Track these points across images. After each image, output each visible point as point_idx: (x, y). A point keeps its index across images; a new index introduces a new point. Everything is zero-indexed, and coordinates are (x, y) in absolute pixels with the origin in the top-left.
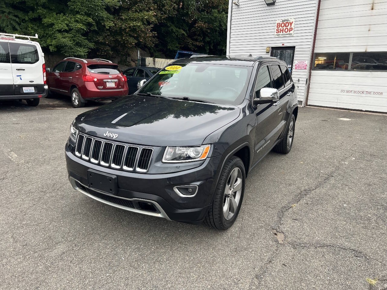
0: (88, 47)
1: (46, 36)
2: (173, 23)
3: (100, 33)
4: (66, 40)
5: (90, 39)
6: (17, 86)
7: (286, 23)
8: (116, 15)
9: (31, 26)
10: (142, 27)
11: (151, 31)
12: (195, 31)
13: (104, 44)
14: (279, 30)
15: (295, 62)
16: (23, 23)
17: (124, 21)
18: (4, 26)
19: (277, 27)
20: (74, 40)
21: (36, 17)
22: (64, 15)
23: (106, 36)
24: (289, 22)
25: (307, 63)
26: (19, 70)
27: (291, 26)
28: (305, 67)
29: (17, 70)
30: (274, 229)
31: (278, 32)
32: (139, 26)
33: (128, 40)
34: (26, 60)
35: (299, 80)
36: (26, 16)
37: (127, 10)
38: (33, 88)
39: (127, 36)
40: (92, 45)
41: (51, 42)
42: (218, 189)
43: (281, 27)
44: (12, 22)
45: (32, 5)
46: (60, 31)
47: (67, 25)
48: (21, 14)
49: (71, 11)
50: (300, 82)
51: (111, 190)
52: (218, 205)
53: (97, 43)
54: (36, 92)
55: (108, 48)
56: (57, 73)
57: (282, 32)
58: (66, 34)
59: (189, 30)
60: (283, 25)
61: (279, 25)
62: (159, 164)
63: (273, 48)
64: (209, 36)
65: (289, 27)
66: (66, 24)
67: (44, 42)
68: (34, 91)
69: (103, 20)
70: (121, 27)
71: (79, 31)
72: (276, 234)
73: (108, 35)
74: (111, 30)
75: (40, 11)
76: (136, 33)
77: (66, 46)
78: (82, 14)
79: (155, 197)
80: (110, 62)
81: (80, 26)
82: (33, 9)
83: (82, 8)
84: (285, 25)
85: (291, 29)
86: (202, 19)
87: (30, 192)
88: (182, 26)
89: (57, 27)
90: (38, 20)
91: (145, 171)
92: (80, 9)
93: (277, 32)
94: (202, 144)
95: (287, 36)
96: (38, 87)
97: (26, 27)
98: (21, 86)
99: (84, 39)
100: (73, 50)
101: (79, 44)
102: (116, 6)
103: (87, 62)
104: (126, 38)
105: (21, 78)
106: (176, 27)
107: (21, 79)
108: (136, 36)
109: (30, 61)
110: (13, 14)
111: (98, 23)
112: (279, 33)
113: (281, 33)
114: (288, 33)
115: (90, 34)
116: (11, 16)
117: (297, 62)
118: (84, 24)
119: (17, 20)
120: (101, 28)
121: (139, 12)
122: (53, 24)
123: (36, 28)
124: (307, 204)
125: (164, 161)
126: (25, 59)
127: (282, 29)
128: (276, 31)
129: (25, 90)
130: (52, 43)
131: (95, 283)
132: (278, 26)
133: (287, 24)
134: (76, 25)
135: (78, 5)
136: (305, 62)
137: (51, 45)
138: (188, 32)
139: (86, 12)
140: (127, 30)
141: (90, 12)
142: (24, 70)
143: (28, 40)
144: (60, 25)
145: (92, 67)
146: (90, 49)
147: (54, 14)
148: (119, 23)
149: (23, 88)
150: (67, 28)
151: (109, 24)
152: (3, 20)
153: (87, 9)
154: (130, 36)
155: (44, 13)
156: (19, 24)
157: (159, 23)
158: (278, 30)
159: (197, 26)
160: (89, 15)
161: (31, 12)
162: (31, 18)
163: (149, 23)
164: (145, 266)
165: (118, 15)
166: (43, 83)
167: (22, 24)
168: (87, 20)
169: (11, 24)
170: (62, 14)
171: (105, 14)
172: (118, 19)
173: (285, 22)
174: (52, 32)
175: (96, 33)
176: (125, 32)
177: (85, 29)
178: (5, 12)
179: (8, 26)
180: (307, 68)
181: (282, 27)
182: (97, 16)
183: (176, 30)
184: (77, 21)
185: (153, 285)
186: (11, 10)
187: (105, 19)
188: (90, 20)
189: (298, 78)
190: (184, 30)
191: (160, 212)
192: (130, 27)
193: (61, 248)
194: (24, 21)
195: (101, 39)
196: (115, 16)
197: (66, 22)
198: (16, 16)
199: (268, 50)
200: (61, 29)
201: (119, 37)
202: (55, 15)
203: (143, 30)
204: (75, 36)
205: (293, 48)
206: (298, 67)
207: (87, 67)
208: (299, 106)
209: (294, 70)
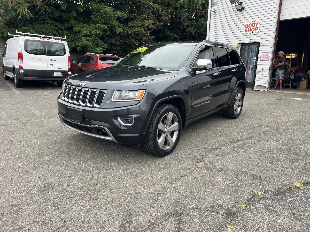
0: (103, 47)
1: (75, 40)
2: (169, 29)
3: (113, 37)
4: (87, 42)
5: (106, 42)
6: (50, 71)
7: (253, 24)
8: (126, 24)
9: (66, 33)
10: (143, 32)
11: (151, 35)
12: (186, 35)
13: (116, 45)
14: (247, 30)
15: (260, 55)
16: (61, 31)
17: (130, 28)
18: (47, 32)
19: (246, 27)
20: (94, 42)
21: (69, 27)
22: (89, 24)
23: (117, 40)
24: (255, 23)
25: (269, 56)
26: (52, 60)
27: (256, 26)
28: (268, 58)
29: (50, 60)
30: (199, 160)
31: (246, 31)
32: (141, 31)
33: (133, 42)
34: (57, 53)
35: (263, 69)
36: (63, 26)
37: (133, 20)
38: (61, 73)
39: (132, 39)
40: (106, 46)
41: (79, 44)
42: (153, 124)
43: (248, 28)
44: (53, 30)
45: (67, 18)
46: (84, 36)
47: (90, 32)
48: (59, 25)
49: (93, 22)
50: (264, 71)
51: (79, 120)
53: (110, 44)
54: (63, 76)
55: (118, 48)
56: (80, 65)
57: (249, 31)
58: (89, 38)
59: (182, 35)
60: (250, 25)
61: (247, 26)
63: (242, 44)
64: (197, 39)
65: (255, 27)
66: (89, 31)
67: (74, 44)
68: (61, 76)
69: (115, 27)
70: (128, 33)
71: (97, 35)
72: (198, 162)
73: (119, 39)
74: (121, 34)
75: (72, 22)
76: (139, 37)
77: (88, 46)
78: (100, 24)
79: (107, 125)
80: (116, 56)
81: (98, 32)
82: (68, 22)
83: (100, 19)
84: (252, 25)
85: (257, 29)
86: (191, 26)
88: (176, 32)
89: (82, 33)
90: (70, 29)
91: (99, 106)
92: (99, 19)
93: (245, 32)
94: (139, 90)
95: (254, 34)
96: (65, 73)
97: (63, 34)
98: (53, 72)
99: (101, 41)
100: (92, 49)
101: (97, 45)
102: (124, 17)
103: (99, 56)
104: (132, 41)
105: (53, 66)
106: (171, 32)
107: (53, 67)
108: (139, 39)
109: (60, 54)
110: (54, 25)
111: (111, 30)
112: (247, 32)
113: (249, 32)
114: (254, 31)
115: (106, 38)
116: (52, 26)
117: (262, 55)
118: (101, 31)
119: (56, 28)
120: (113, 34)
121: (141, 21)
122: (80, 31)
123: (69, 34)
124: (233, 148)
125: (112, 100)
126: (56, 53)
127: (249, 29)
128: (244, 31)
129: (56, 74)
130: (79, 45)
132: (247, 27)
133: (254, 25)
134: (96, 31)
135: (98, 17)
137: (78, 46)
138: (180, 36)
139: (103, 22)
140: (133, 34)
141: (105, 22)
142: (55, 60)
143: (60, 40)
144: (85, 32)
145: (102, 59)
146: (105, 48)
147: (82, 24)
148: (127, 30)
149: (54, 73)
150: (89, 34)
151: (119, 30)
152: (47, 28)
153: (104, 19)
154: (135, 39)
155: (75, 23)
156: (58, 32)
157: (157, 29)
158: (246, 30)
159: (188, 31)
160: (105, 24)
161: (66, 23)
162: (66, 28)
163: (149, 29)
166: (68, 70)
167: (60, 31)
168: (103, 27)
169: (52, 32)
170: (87, 24)
171: (116, 23)
172: (127, 27)
173: (252, 23)
174: (79, 37)
175: (110, 37)
176: (131, 37)
177: (102, 34)
178: (49, 23)
179: (50, 33)
180: (269, 59)
181: (249, 27)
182: (111, 24)
183: (171, 35)
184: (97, 29)
186: (52, 22)
187: (116, 27)
188: (106, 27)
189: (262, 68)
190: (177, 34)
191: (110, 137)
192: (134, 32)
194: (61, 29)
195: (113, 41)
196: (124, 24)
197: (89, 29)
198: (56, 26)
199: (238, 45)
200: (85, 35)
201: (127, 40)
202: (82, 25)
203: (144, 34)
204: (94, 39)
205: (258, 44)
206: (263, 58)
207: (99, 59)
208: (262, 90)
209: (258, 61)
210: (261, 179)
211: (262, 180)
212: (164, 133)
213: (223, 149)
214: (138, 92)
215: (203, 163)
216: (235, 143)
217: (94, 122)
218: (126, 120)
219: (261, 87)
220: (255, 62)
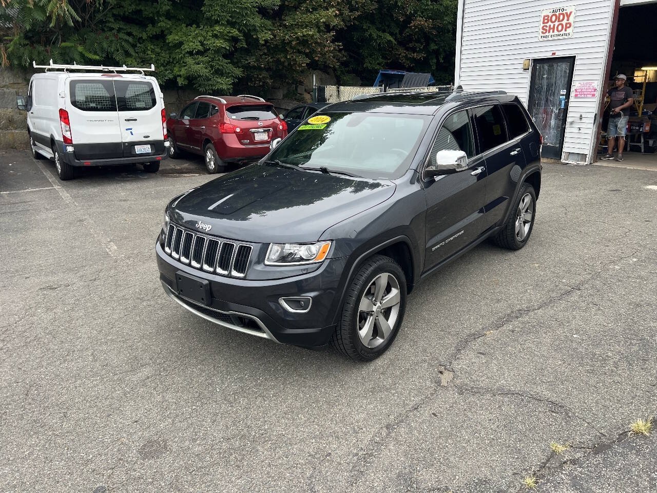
0: (232, 76)
1: (172, 62)
2: (373, 23)
3: (252, 51)
4: (198, 67)
5: (237, 63)
6: (127, 144)
7: (560, 14)
8: (277, 19)
9: (151, 48)
10: (317, 36)
11: (333, 41)
12: (411, 35)
13: (259, 68)
14: (548, 28)
15: (576, 85)
16: (140, 43)
17: (288, 29)
18: (112, 50)
19: (543, 23)
20: (212, 67)
21: (158, 33)
22: (198, 26)
23: (261, 55)
24: (564, 12)
25: (596, 87)
26: (128, 120)
27: (568, 20)
28: (592, 93)
29: (125, 120)
30: (442, 366)
31: (544, 31)
32: (313, 35)
33: (295, 60)
34: (138, 105)
35: (581, 116)
36: (144, 33)
37: (294, 9)
38: (149, 146)
39: (293, 53)
40: (238, 72)
41: (180, 71)
42: (348, 303)
43: (550, 23)
44: (123, 43)
45: (151, 15)
46: (191, 53)
47: (202, 44)
48: (135, 30)
49: (208, 19)
50: (584, 120)
51: (203, 299)
52: (347, 325)
53: (247, 67)
54: (153, 152)
55: (265, 74)
56: (186, 120)
57: (551, 31)
58: (201, 58)
59: (401, 33)
60: (554, 19)
61: (547, 19)
62: (259, 267)
63: (536, 61)
64: (436, 41)
65: (564, 22)
66: (199, 41)
67: (169, 71)
68: (150, 152)
69: (255, 30)
70: (284, 40)
71: (218, 51)
72: (441, 373)
73: (265, 54)
74: (268, 44)
75: (164, 23)
76: (308, 47)
77: (200, 76)
78: (223, 25)
79: (257, 311)
80: (262, 100)
81: (219, 43)
82: (153, 22)
83: (222, 14)
84: (558, 18)
85: (569, 25)
86: (422, 13)
87: (124, 298)
88: (389, 26)
89: (186, 47)
90: (160, 37)
91: (242, 275)
92: (219, 16)
93: (543, 33)
94: (318, 241)
95: (561, 38)
96: (157, 145)
97: (144, 50)
98: (133, 144)
99: (227, 63)
100: (210, 82)
101: (219, 73)
102: (274, 5)
103: (225, 102)
104: (292, 57)
105: (131, 132)
106: (378, 29)
107: (132, 134)
108: (308, 51)
109: (144, 106)
110: (125, 31)
111: (247, 36)
112: (547, 34)
113: (551, 33)
114: (563, 32)
115: (237, 55)
116: (121, 35)
117: (580, 85)
118: (226, 40)
119: (131, 40)
120: (253, 43)
121: (311, 13)
122: (181, 44)
123: (158, 50)
124: (513, 331)
125: (267, 263)
126: (137, 103)
127: (552, 27)
128: (541, 30)
129: (139, 149)
130: (181, 73)
131: (177, 416)
132: (546, 21)
133: (561, 17)
134: (214, 43)
135: (217, 10)
136: (593, 85)
137: (180, 76)
138: (399, 36)
139: (228, 20)
140: (294, 43)
141: (234, 20)
142: (136, 120)
143: (141, 75)
144: (191, 44)
145: (234, 109)
146: (236, 78)
147: (184, 25)
148: (280, 33)
149: (136, 146)
150: (201, 48)
151: (265, 36)
152: (111, 41)
153: (230, 15)
154: (299, 52)
155: (168, 26)
156: (134, 46)
157: (346, 26)
158: (545, 28)
159: (414, 26)
160: (232, 24)
161: (150, 26)
162: (151, 36)
163: (328, 28)
164: (243, 402)
165: (280, 19)
166: (162, 138)
167: (138, 45)
168: (229, 32)
169: (122, 47)
170: (194, 26)
171: (257, 21)
172: (280, 26)
173: (557, 14)
174: (180, 56)
175: (247, 52)
176: (291, 47)
177: (228, 48)
178: (113, 29)
179: (118, 51)
180: (596, 95)
181: (552, 22)
182: (246, 25)
183: (378, 36)
184: (215, 36)
185: (246, 424)
186: (121, 25)
187: (258, 28)
188: (235, 32)
189: (580, 113)
190: (391, 34)
191: (264, 332)
192: (297, 38)
193: (146, 371)
194: (140, 40)
195: (252, 61)
196: (275, 20)
197: (199, 38)
198: (129, 34)
199: (527, 65)
200: (193, 51)
201: (282, 55)
202: (184, 28)
203: (319, 41)
204: (213, 60)
205: (571, 60)
206: (581, 93)
207: (226, 110)
208: (579, 163)
209: (572, 99)
210: (567, 414)
211: (568, 416)
212: (372, 315)
213: (491, 334)
214: (318, 247)
215: (451, 374)
216: (517, 317)
217: (232, 305)
218: (296, 304)
219: (576, 157)
220: (563, 102)
